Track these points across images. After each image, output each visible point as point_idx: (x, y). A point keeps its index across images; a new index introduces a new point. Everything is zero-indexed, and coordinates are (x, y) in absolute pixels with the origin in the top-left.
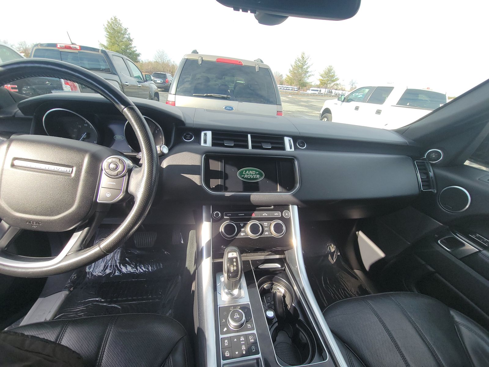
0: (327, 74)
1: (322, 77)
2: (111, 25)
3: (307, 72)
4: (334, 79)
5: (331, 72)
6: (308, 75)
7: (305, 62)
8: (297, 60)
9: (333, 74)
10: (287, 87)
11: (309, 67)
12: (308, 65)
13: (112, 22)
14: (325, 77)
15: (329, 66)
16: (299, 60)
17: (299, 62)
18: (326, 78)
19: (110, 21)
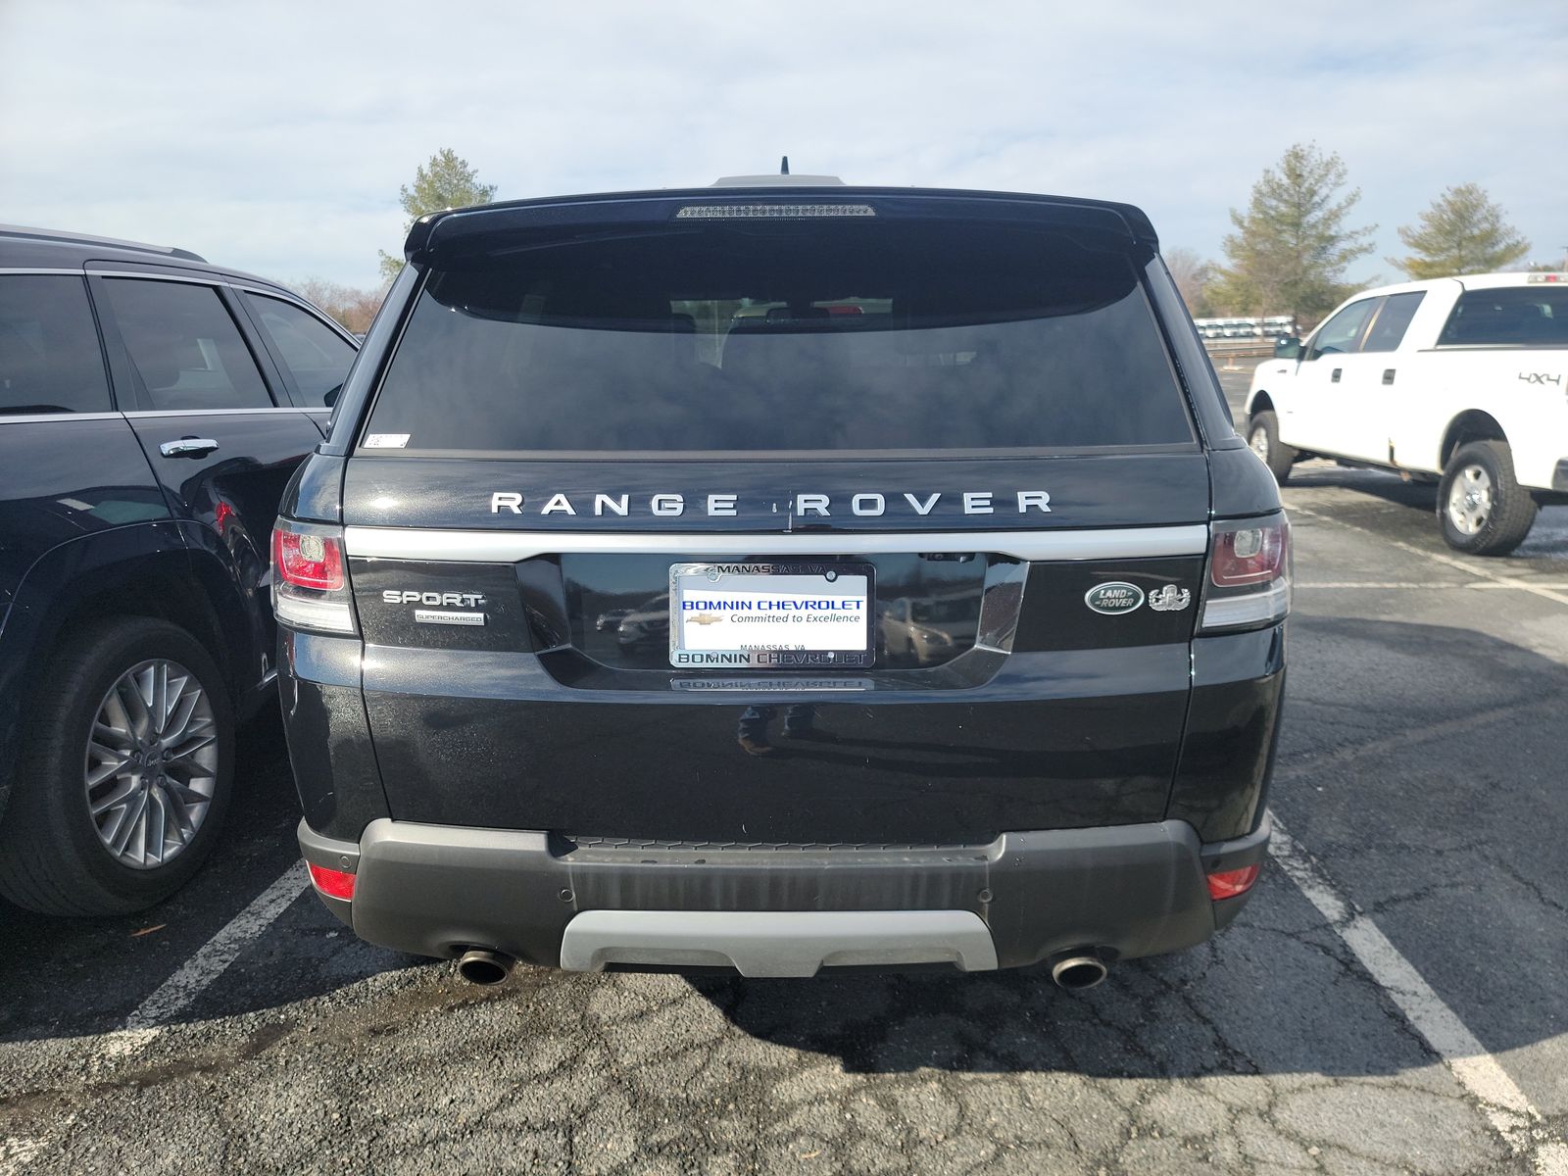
0: (1449, 233)
1: (1426, 249)
2: (431, 184)
3: (1332, 240)
4: (1497, 249)
5: (1475, 218)
6: (1334, 251)
7: (1313, 193)
8: (1265, 189)
9: (1485, 226)
10: (1239, 326)
11: (1335, 216)
12: (1332, 204)
13: (436, 174)
14: (1442, 250)
15: (1458, 192)
16: (1276, 191)
17: (1280, 198)
18: (1448, 249)
19: (426, 170)
